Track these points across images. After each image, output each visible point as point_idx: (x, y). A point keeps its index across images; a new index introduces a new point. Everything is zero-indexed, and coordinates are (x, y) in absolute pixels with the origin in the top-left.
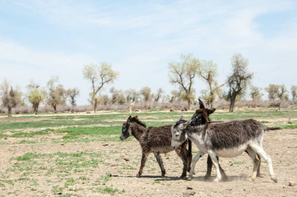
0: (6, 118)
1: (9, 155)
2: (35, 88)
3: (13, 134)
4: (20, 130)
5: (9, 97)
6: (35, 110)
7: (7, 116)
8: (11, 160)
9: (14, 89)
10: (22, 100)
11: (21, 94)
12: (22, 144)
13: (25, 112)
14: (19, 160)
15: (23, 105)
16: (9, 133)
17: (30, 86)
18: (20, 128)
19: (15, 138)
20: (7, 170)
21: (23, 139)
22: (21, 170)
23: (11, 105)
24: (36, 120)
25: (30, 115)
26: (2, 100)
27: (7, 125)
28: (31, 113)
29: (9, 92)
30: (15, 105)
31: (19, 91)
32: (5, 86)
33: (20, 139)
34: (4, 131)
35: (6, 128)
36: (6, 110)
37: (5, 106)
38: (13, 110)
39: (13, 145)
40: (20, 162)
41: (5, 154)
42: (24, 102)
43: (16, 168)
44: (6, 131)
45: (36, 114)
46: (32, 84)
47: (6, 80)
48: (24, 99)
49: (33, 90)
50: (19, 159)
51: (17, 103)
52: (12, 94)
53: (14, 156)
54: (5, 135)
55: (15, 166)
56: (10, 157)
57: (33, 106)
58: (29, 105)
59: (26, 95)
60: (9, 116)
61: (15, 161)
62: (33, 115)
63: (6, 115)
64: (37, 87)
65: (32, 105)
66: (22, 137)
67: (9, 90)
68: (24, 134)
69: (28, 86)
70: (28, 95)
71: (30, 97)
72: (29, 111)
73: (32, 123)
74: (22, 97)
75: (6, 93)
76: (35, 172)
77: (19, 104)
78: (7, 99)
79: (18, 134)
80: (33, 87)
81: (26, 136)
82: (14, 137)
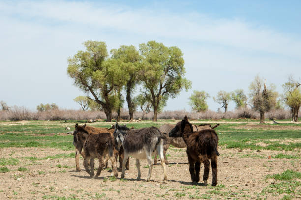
0: (257, 125)
1: (264, 172)
2: (295, 87)
3: (267, 145)
4: (276, 140)
5: (262, 99)
6: (294, 115)
7: (258, 123)
8: (267, 178)
9: (268, 88)
10: (277, 102)
11: (276, 95)
12: (279, 159)
13: (282, 118)
14: (277, 180)
15: (278, 108)
16: (262, 144)
17: (288, 84)
18: (275, 138)
19: (269, 151)
20: (263, 191)
21: (280, 152)
22: (281, 192)
23: (263, 108)
24: (295, 129)
25: (288, 122)
26: (253, 103)
27: (259, 134)
28: (289, 119)
29: (261, 92)
30: (268, 108)
31: (273, 91)
32: (257, 85)
33: (276, 153)
34: (256, 141)
35: (259, 138)
36: (257, 114)
37: (257, 110)
38: (266, 114)
39: (267, 160)
40: (279, 182)
41: (259, 170)
42: (280, 104)
43: (274, 189)
44: (258, 142)
45: (295, 121)
46: (291, 82)
47: (258, 77)
48: (280, 101)
49: (292, 89)
50: (277, 177)
51: (272, 106)
52: (265, 95)
53: (270, 173)
54: (258, 146)
55: (272, 186)
56: (266, 175)
57: (292, 110)
58: (287, 109)
59: (282, 96)
60: (261, 122)
61: (271, 181)
62: (292, 122)
63: (258, 121)
64: (298, 86)
65: (290, 109)
66: (279, 150)
67: (262, 89)
68: (281, 145)
69: (286, 84)
70: (285, 96)
71: (287, 98)
72: (286, 117)
73: (291, 132)
74: (278, 99)
75: (258, 93)
76: (299, 196)
77: (274, 108)
78: (259, 101)
79: (273, 146)
80: (292, 86)
81: (283, 149)
82: (268, 149)
